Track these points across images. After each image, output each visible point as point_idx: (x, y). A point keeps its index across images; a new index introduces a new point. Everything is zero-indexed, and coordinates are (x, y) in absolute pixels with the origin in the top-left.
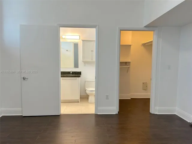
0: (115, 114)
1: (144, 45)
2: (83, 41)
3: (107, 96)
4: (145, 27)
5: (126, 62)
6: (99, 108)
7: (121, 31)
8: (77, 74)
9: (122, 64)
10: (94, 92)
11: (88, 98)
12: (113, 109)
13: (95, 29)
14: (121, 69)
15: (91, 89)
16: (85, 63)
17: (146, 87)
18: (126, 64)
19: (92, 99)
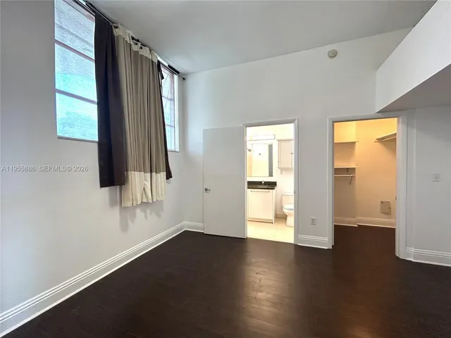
0: (326, 248)
1: (381, 140)
2: (279, 141)
3: (313, 220)
4: (378, 112)
5: (347, 169)
6: (301, 236)
7: (335, 124)
8: (272, 185)
9: (337, 171)
10: (293, 211)
11: (286, 219)
12: (324, 241)
13: (292, 124)
14: (336, 179)
15: (289, 207)
16: (282, 170)
17: (387, 209)
18: (348, 171)
19: (291, 220)
